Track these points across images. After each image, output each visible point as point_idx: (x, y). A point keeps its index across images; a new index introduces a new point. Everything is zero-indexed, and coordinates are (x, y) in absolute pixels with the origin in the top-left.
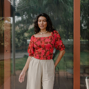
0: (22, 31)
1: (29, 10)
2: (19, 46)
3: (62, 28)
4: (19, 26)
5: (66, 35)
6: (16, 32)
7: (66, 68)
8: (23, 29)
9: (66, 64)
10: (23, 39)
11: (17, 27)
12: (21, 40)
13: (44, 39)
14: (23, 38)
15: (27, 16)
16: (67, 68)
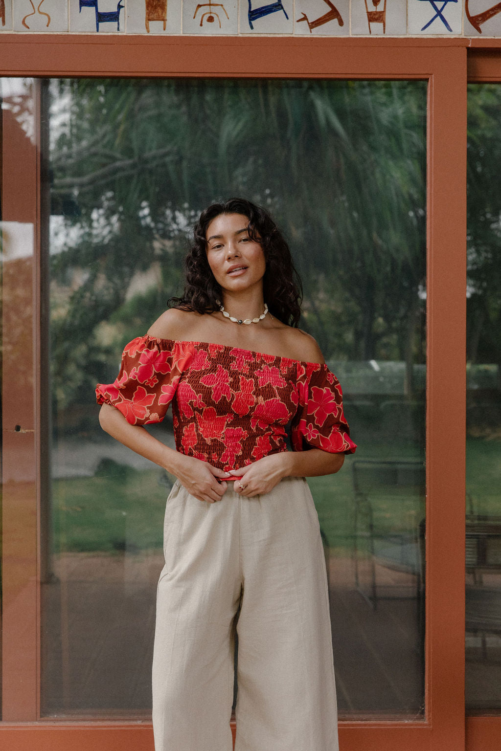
1: (128, 179)
5: (358, 335)
13: (254, 367)
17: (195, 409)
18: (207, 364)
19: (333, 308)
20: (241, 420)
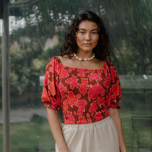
0: (28, 54)
2: (20, 93)
3: (128, 46)
4: (19, 43)
5: (139, 65)
6: (12, 56)
7: (137, 146)
8: (29, 49)
9: (138, 138)
10: (29, 75)
11: (16, 44)
12: (24, 77)
13: (87, 74)
14: (30, 73)
15: (40, 17)
16: (139, 147)
17: (65, 93)
18: (68, 75)
19: (128, 53)
20: (85, 97)
